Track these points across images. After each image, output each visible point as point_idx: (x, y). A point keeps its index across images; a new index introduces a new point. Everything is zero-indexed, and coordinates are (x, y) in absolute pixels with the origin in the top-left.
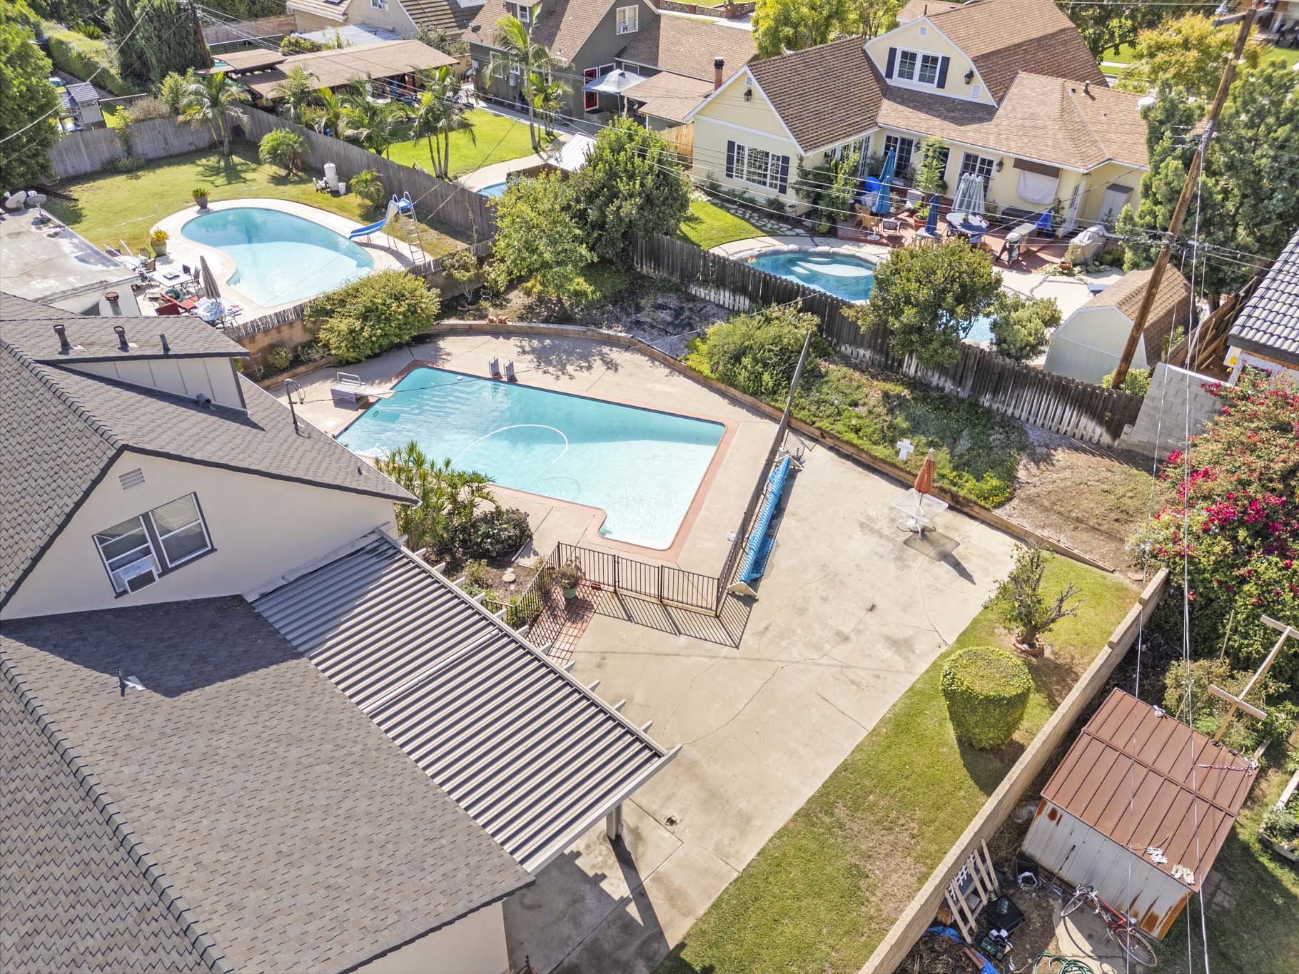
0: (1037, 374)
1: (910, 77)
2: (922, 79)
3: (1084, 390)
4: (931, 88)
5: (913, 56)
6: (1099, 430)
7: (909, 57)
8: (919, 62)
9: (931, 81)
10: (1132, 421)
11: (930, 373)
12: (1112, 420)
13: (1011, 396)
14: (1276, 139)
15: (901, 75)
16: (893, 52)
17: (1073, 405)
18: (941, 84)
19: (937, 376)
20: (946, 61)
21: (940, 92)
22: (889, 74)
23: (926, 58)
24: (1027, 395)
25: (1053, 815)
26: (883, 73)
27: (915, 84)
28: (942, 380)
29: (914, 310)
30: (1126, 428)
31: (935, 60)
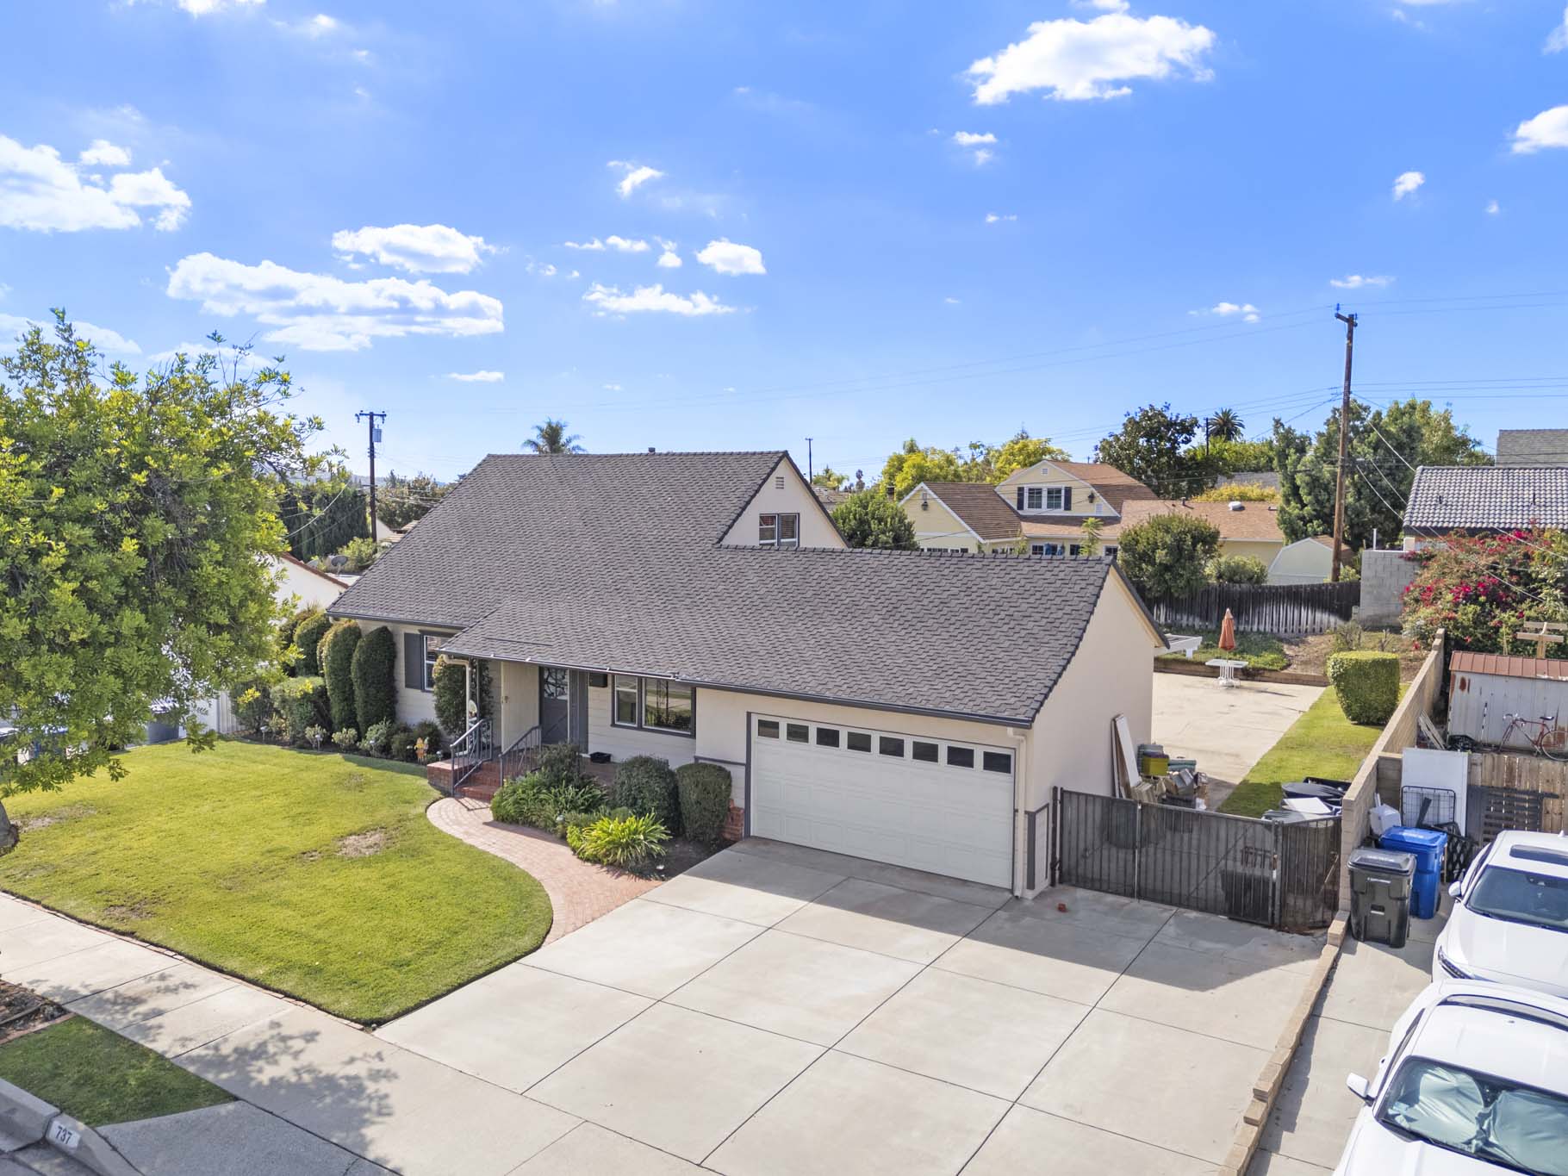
0: (1270, 591)
1: (1039, 506)
2: (1049, 506)
3: (1312, 590)
4: (1060, 512)
5: (1039, 491)
6: (1333, 619)
7: (1035, 493)
8: (1045, 494)
9: (1058, 506)
10: (1357, 602)
11: (1178, 617)
12: (1341, 607)
13: (1253, 615)
14: (1370, 443)
15: (1030, 506)
16: (1021, 490)
17: (1307, 607)
18: (1068, 507)
19: (1185, 618)
20: (1068, 491)
21: (1068, 513)
22: (1020, 506)
23: (1050, 492)
24: (1266, 610)
25: (1463, 685)
26: (1015, 507)
27: (1044, 510)
28: (1191, 619)
29: (1164, 552)
30: (1354, 609)
31: (1059, 491)
